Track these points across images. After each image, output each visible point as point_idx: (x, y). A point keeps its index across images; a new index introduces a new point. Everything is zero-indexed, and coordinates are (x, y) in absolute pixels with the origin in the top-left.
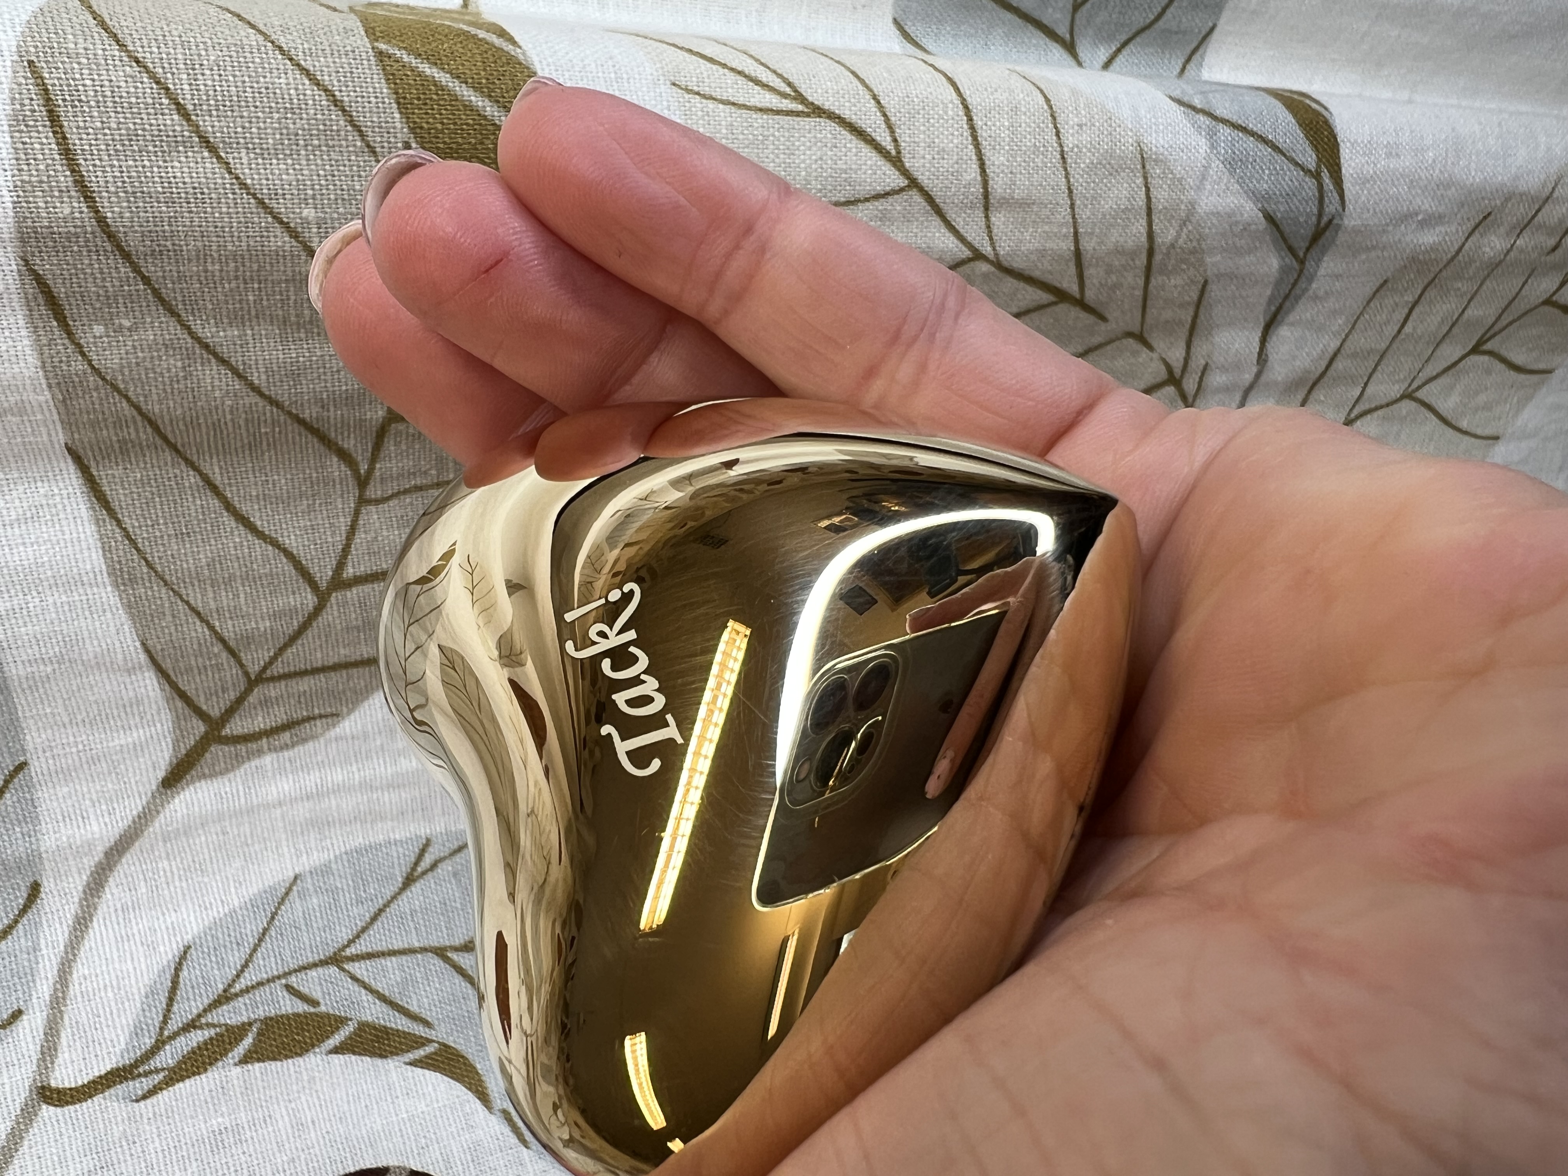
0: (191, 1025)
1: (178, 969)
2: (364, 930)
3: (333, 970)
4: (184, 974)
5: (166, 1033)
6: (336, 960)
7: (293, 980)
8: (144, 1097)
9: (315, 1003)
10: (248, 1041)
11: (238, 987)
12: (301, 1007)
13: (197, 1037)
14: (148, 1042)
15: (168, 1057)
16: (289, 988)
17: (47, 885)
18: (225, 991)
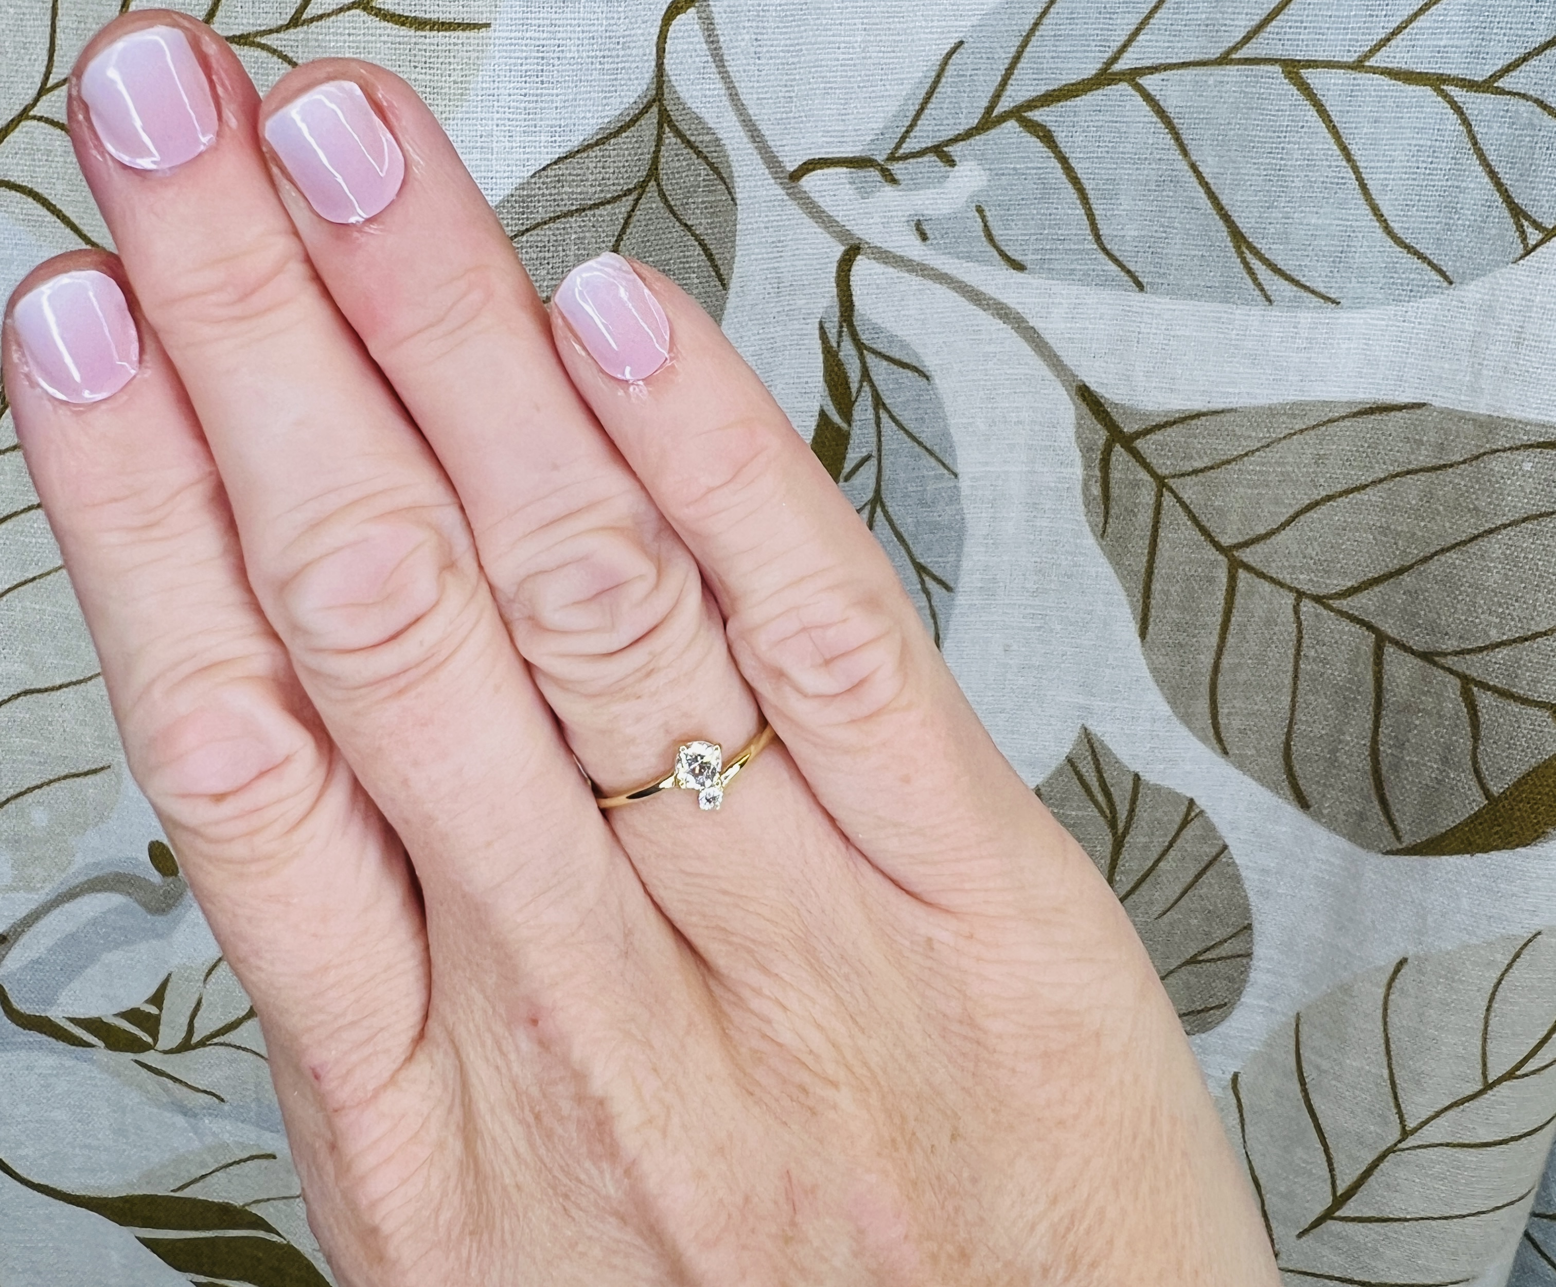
0: (865, 373)
2: (892, 525)
4: (909, 373)
5: (866, 352)
6: (877, 499)
8: (822, 328)
10: (836, 418)
13: (854, 375)
14: (864, 337)
15: (847, 352)
16: (868, 458)
17: (1018, 277)
18: (884, 404)
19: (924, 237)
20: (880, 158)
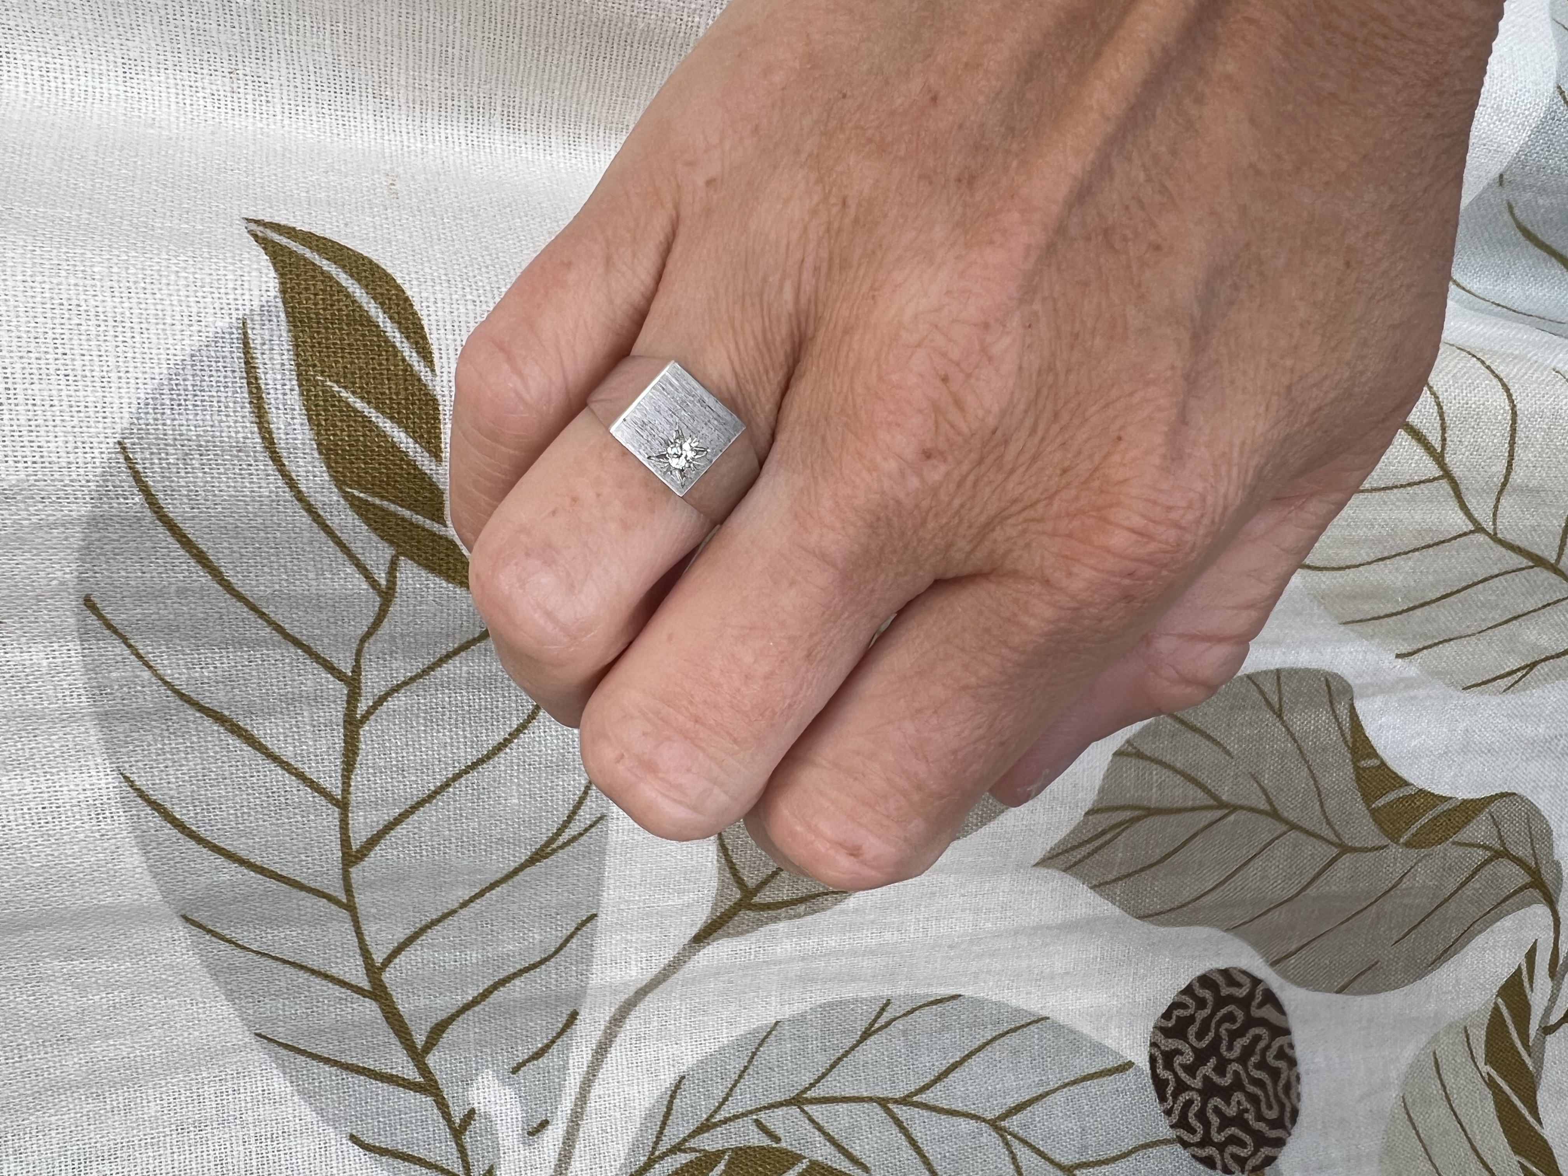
0: (677, 1149)
1: (673, 1097)
2: (824, 1075)
3: (795, 1110)
4: (677, 1101)
5: (657, 1153)
6: (798, 1101)
7: (762, 1116)
9: (778, 1140)
10: (719, 1166)
11: (718, 1118)
12: (766, 1142)
13: (679, 1158)
16: (758, 1123)
18: (707, 1120)
19: (544, 1124)
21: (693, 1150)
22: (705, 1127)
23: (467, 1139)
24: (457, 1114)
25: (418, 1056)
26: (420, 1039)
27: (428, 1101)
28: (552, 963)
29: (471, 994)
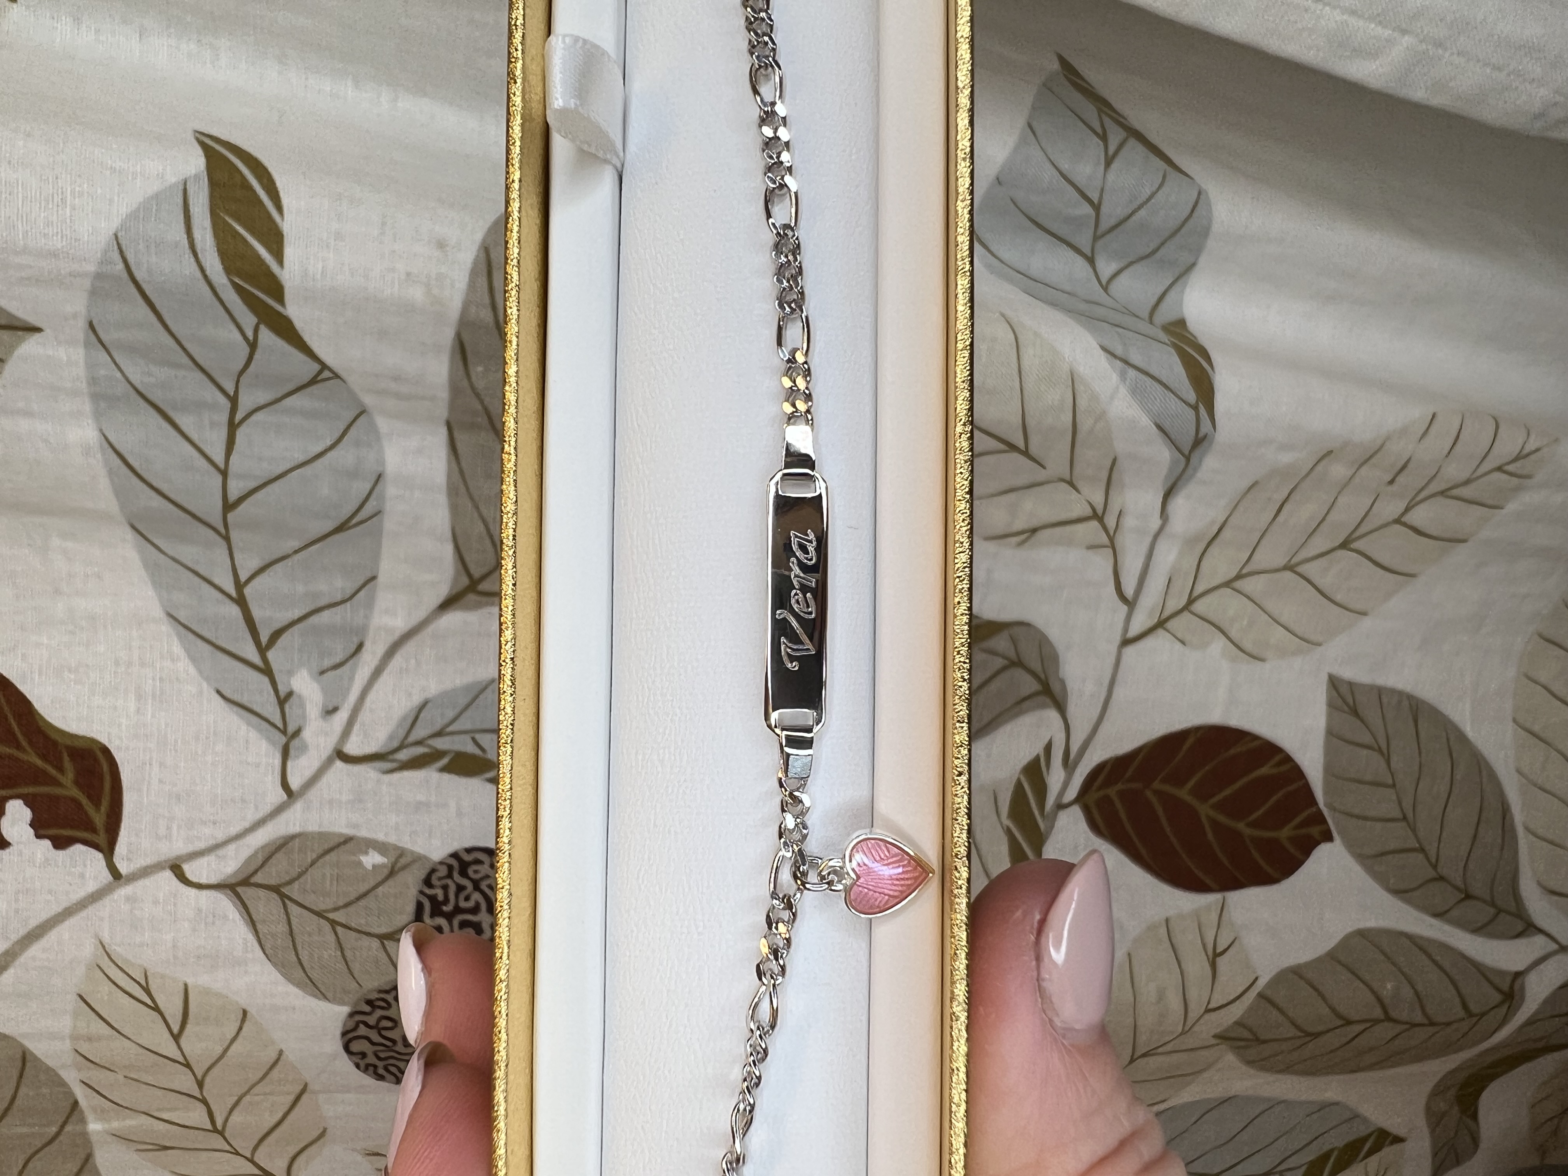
0: (420, 743)
1: (419, 712)
4: (422, 715)
5: (406, 742)
7: (478, 737)
8: (387, 772)
9: (485, 752)
10: (445, 761)
11: (448, 730)
12: (477, 752)
13: (420, 750)
14: (395, 744)
15: (404, 755)
16: (474, 739)
17: (368, 645)
18: (441, 730)
19: (335, 709)
20: (284, 740)
21: (429, 746)
22: (439, 734)
23: (287, 707)
24: (282, 693)
25: (262, 651)
26: (264, 639)
27: (266, 680)
28: (348, 604)
29: (297, 613)
